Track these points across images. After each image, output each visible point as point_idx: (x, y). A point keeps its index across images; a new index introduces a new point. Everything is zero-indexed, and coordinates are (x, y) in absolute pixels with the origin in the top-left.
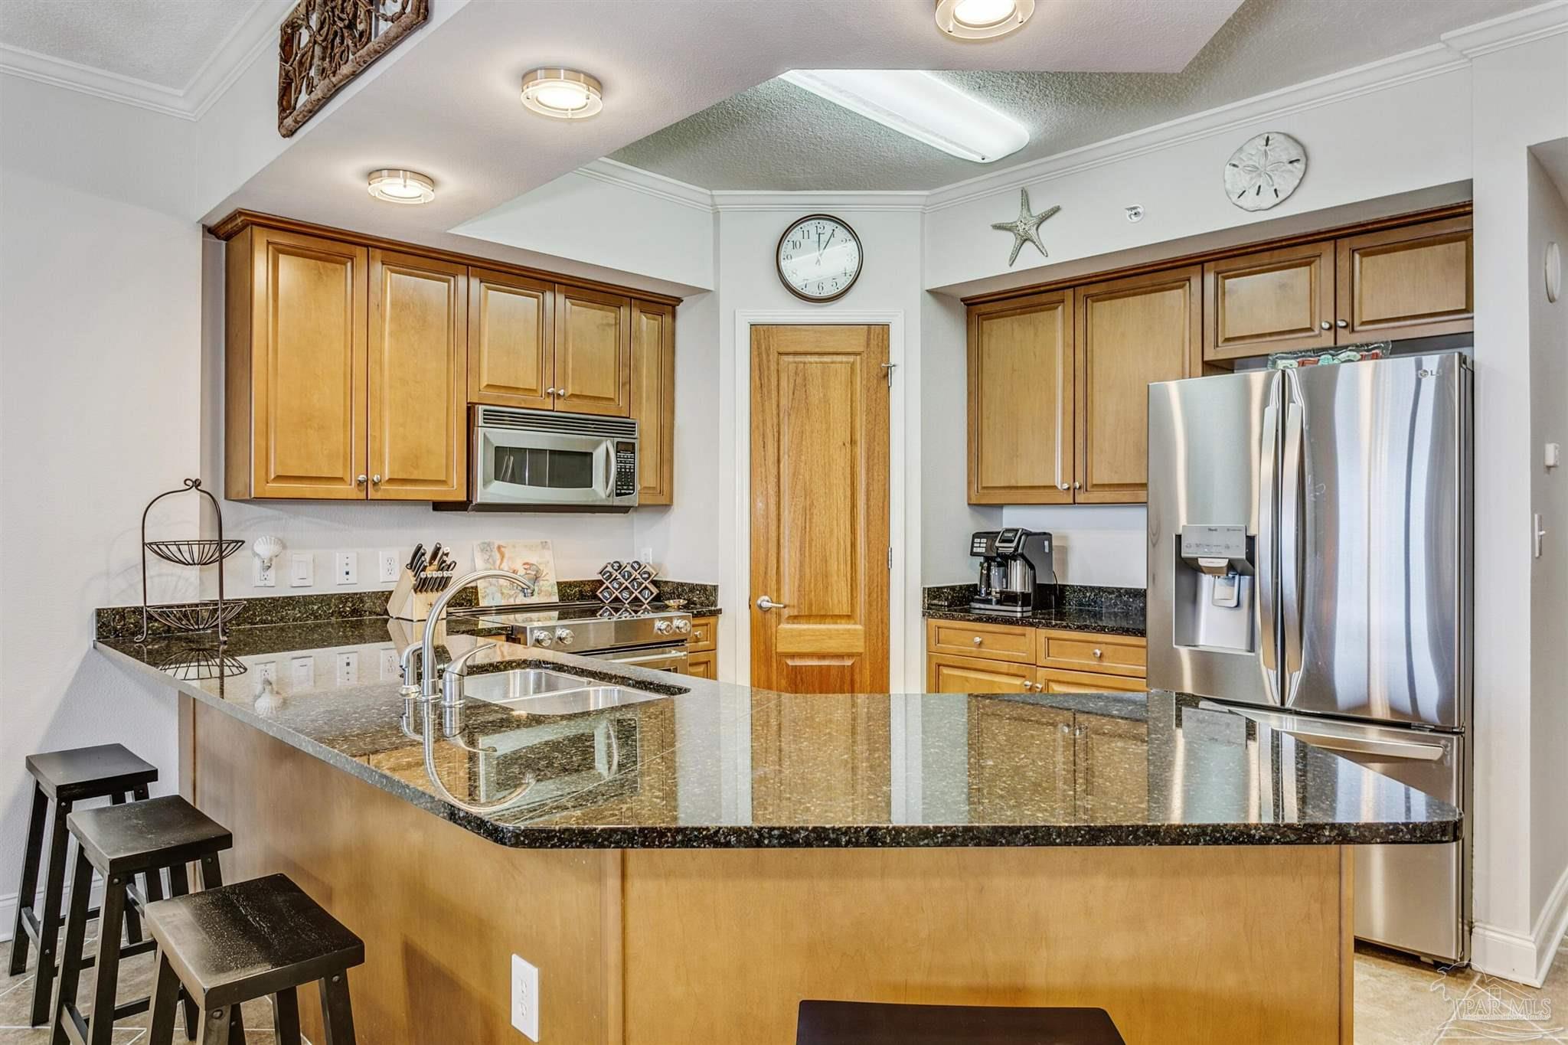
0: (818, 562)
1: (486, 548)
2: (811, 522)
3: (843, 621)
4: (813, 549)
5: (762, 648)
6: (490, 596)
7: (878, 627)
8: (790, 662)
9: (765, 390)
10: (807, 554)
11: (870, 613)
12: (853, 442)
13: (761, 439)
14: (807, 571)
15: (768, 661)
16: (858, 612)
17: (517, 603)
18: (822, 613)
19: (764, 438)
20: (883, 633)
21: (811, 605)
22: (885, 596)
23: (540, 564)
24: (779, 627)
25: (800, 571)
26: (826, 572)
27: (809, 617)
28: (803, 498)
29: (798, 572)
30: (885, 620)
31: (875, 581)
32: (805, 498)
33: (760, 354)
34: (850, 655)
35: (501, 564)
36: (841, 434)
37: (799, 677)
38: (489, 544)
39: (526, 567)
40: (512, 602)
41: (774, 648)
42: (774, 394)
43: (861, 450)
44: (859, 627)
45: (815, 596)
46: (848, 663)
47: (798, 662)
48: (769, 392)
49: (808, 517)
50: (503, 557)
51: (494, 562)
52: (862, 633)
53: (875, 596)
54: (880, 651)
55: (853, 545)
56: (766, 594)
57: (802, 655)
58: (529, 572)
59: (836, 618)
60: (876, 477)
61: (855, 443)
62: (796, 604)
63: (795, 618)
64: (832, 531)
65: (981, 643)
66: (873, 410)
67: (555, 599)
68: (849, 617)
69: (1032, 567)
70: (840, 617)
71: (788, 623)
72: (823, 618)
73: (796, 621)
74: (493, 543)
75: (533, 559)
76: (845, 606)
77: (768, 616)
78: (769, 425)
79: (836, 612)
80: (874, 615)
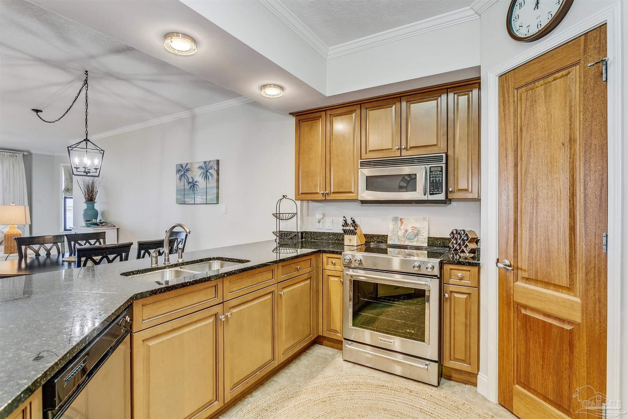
0: (542, 240)
1: (395, 219)
2: (537, 209)
3: (564, 291)
4: (539, 229)
5: (505, 295)
6: (393, 240)
7: (595, 304)
8: (523, 311)
9: (507, 117)
10: (534, 233)
11: (588, 290)
12: (572, 140)
13: (504, 152)
14: (534, 245)
15: (508, 304)
16: (578, 286)
17: (405, 244)
18: (546, 280)
19: (506, 151)
20: (600, 312)
21: (537, 272)
22: (603, 278)
23: (421, 228)
24: (516, 283)
25: (530, 245)
26: (549, 249)
27: (536, 281)
28: (531, 191)
29: (528, 246)
30: (602, 300)
31: (593, 262)
32: (533, 191)
33: (504, 94)
34: (570, 322)
35: (400, 227)
37: (528, 324)
38: (396, 218)
39: (413, 228)
40: (402, 243)
41: (512, 297)
42: (512, 118)
44: (578, 300)
45: (540, 266)
46: (568, 327)
47: (529, 313)
48: (509, 118)
49: (535, 205)
50: (402, 223)
51: (397, 226)
52: (579, 308)
53: (592, 275)
54: (597, 327)
55: (573, 229)
56: (507, 259)
57: (533, 309)
58: (413, 231)
59: (558, 287)
60: (593, 169)
61: (575, 141)
62: (526, 268)
63: (527, 280)
64: (552, 217)
67: (426, 245)
68: (569, 289)
70: (562, 287)
71: (523, 282)
72: (547, 284)
73: (527, 282)
74: (399, 217)
75: (418, 225)
76: (564, 279)
77: (508, 274)
78: (509, 141)
79: (557, 282)
80: (591, 292)
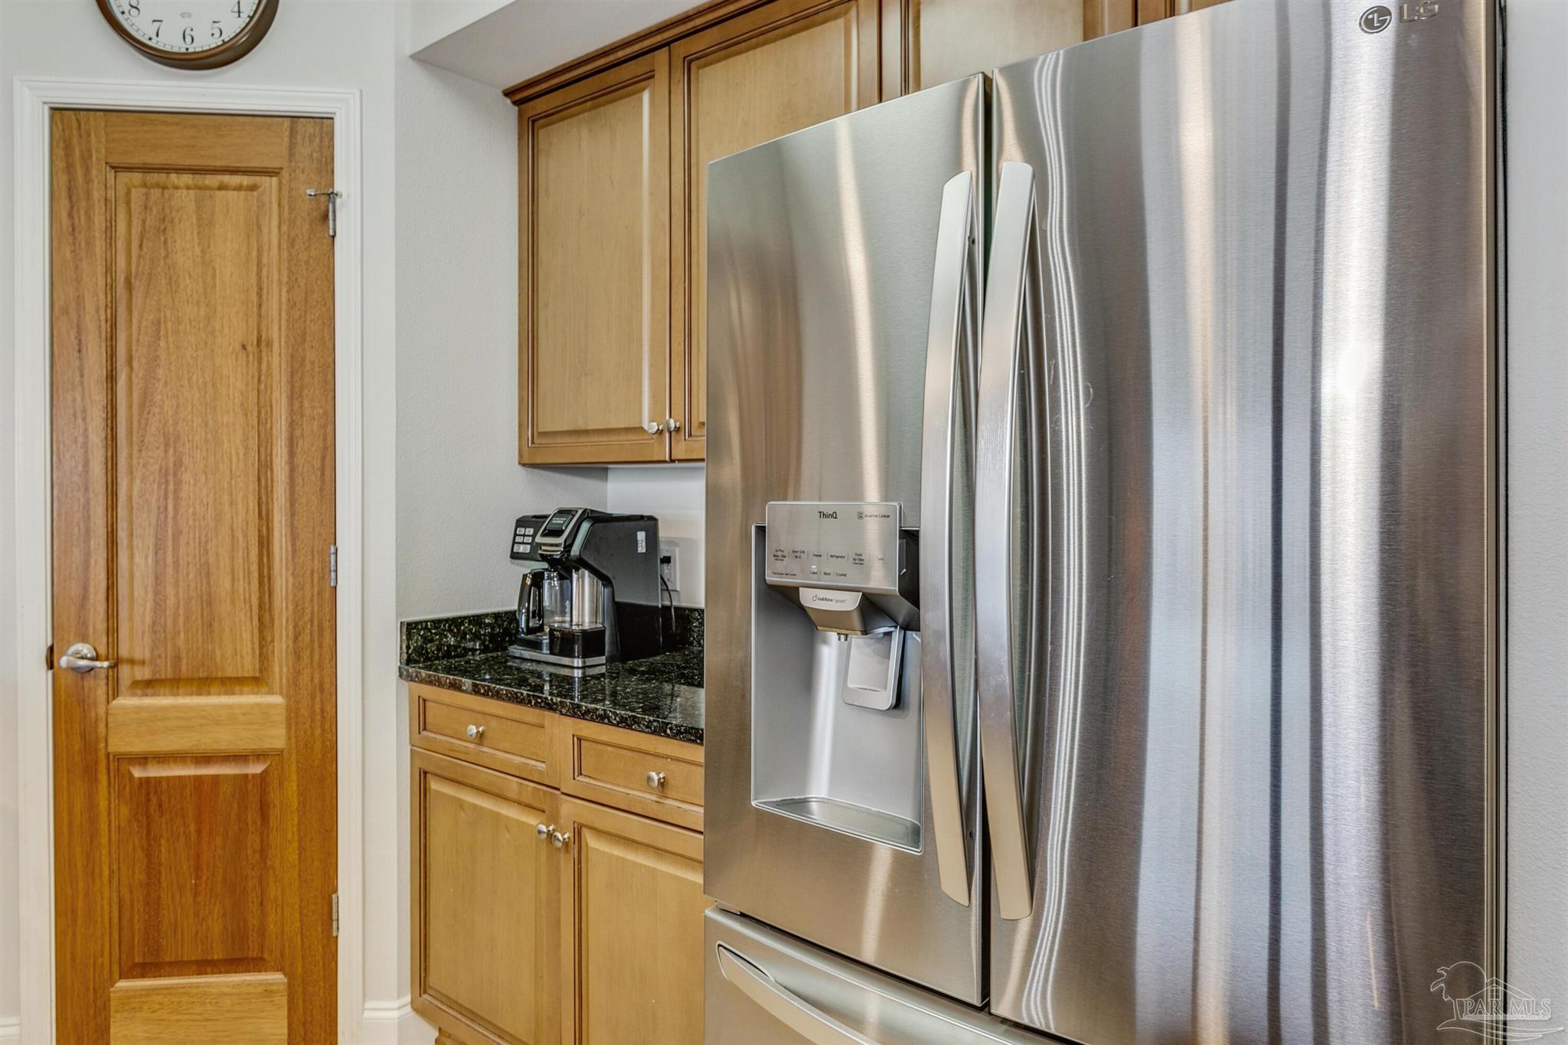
0: (191, 576)
2: (177, 498)
3: (246, 689)
4: (182, 550)
5: (77, 746)
7: (313, 699)
8: (138, 773)
9: (81, 238)
10: (170, 561)
11: (297, 673)
12: (262, 343)
13: (73, 334)
14: (170, 591)
15: (90, 773)
16: (277, 670)
18: (202, 674)
19: (79, 333)
20: (323, 711)
21: (177, 659)
22: (327, 640)
24: (110, 706)
25: (156, 593)
26: (209, 595)
27: (175, 683)
28: (160, 452)
29: (150, 595)
30: (327, 686)
31: (308, 611)
32: (166, 452)
33: (69, 168)
34: (259, 756)
36: (234, 327)
37: (154, 800)
41: (102, 745)
42: (99, 246)
43: (277, 360)
44: (277, 700)
45: (187, 641)
46: (256, 769)
47: (154, 772)
48: (89, 243)
49: (171, 487)
52: (280, 716)
53: (307, 639)
54: (318, 745)
55: (265, 543)
56: (84, 639)
57: (163, 758)
59: (231, 683)
62: (147, 655)
63: (148, 686)
64: (218, 518)
65: (481, 736)
66: (302, 282)
68: (257, 681)
69: (606, 581)
70: (240, 681)
71: (133, 695)
72: (203, 683)
73: (149, 691)
76: (248, 659)
77: (89, 682)
78: (89, 306)
79: (230, 672)
80: (305, 677)
